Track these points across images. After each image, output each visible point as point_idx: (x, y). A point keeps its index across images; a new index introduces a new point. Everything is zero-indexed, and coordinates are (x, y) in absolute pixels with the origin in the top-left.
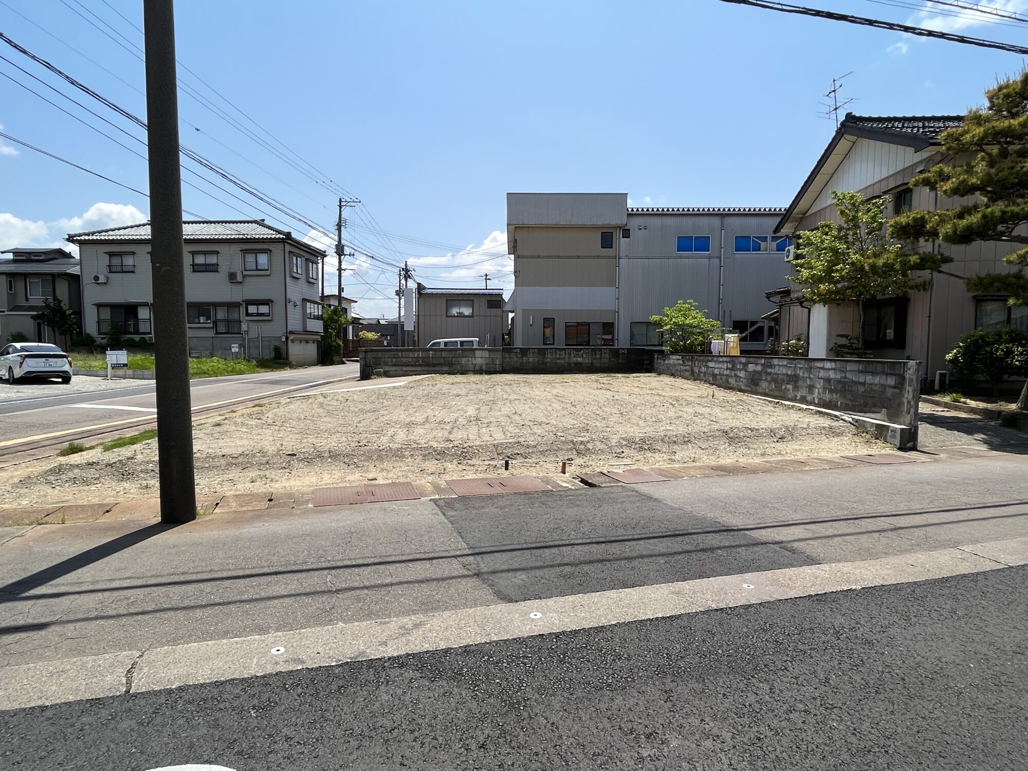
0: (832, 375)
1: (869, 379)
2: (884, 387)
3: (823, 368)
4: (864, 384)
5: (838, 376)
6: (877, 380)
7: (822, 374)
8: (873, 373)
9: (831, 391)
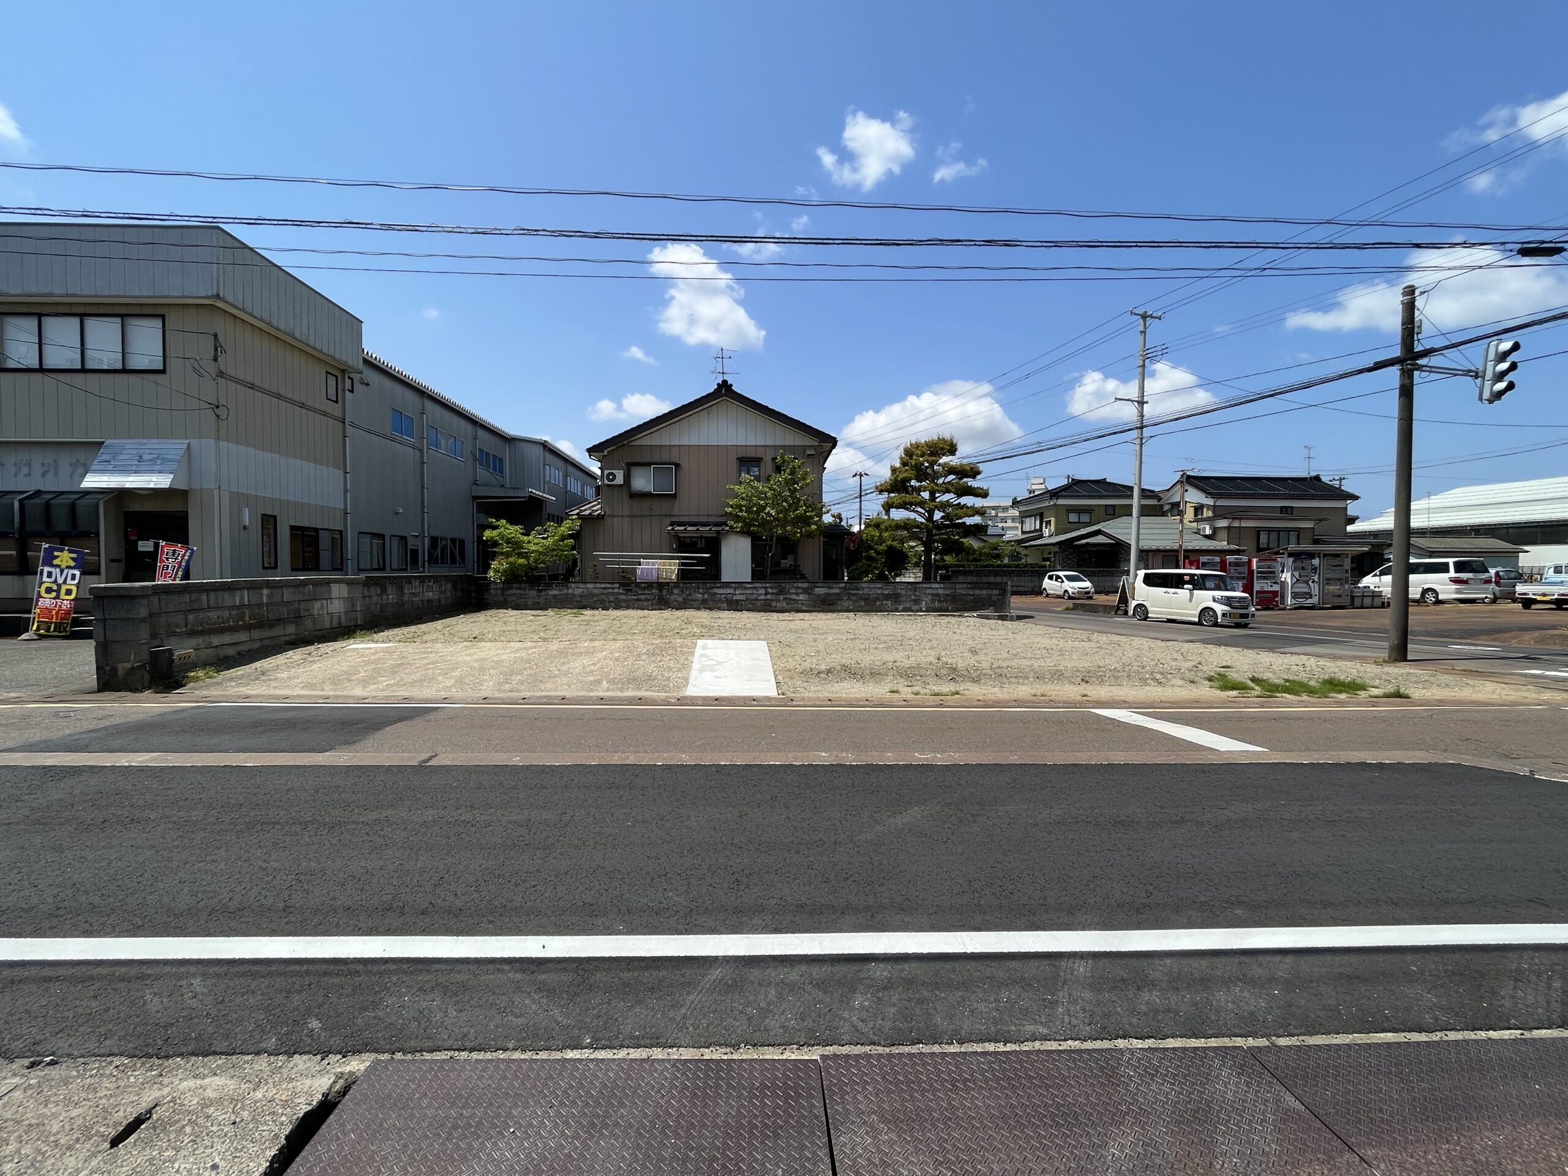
0: (941, 591)
1: (977, 592)
2: (991, 595)
3: (931, 588)
4: (974, 595)
5: (948, 592)
6: (984, 592)
7: (929, 591)
8: (980, 589)
9: (940, 601)
